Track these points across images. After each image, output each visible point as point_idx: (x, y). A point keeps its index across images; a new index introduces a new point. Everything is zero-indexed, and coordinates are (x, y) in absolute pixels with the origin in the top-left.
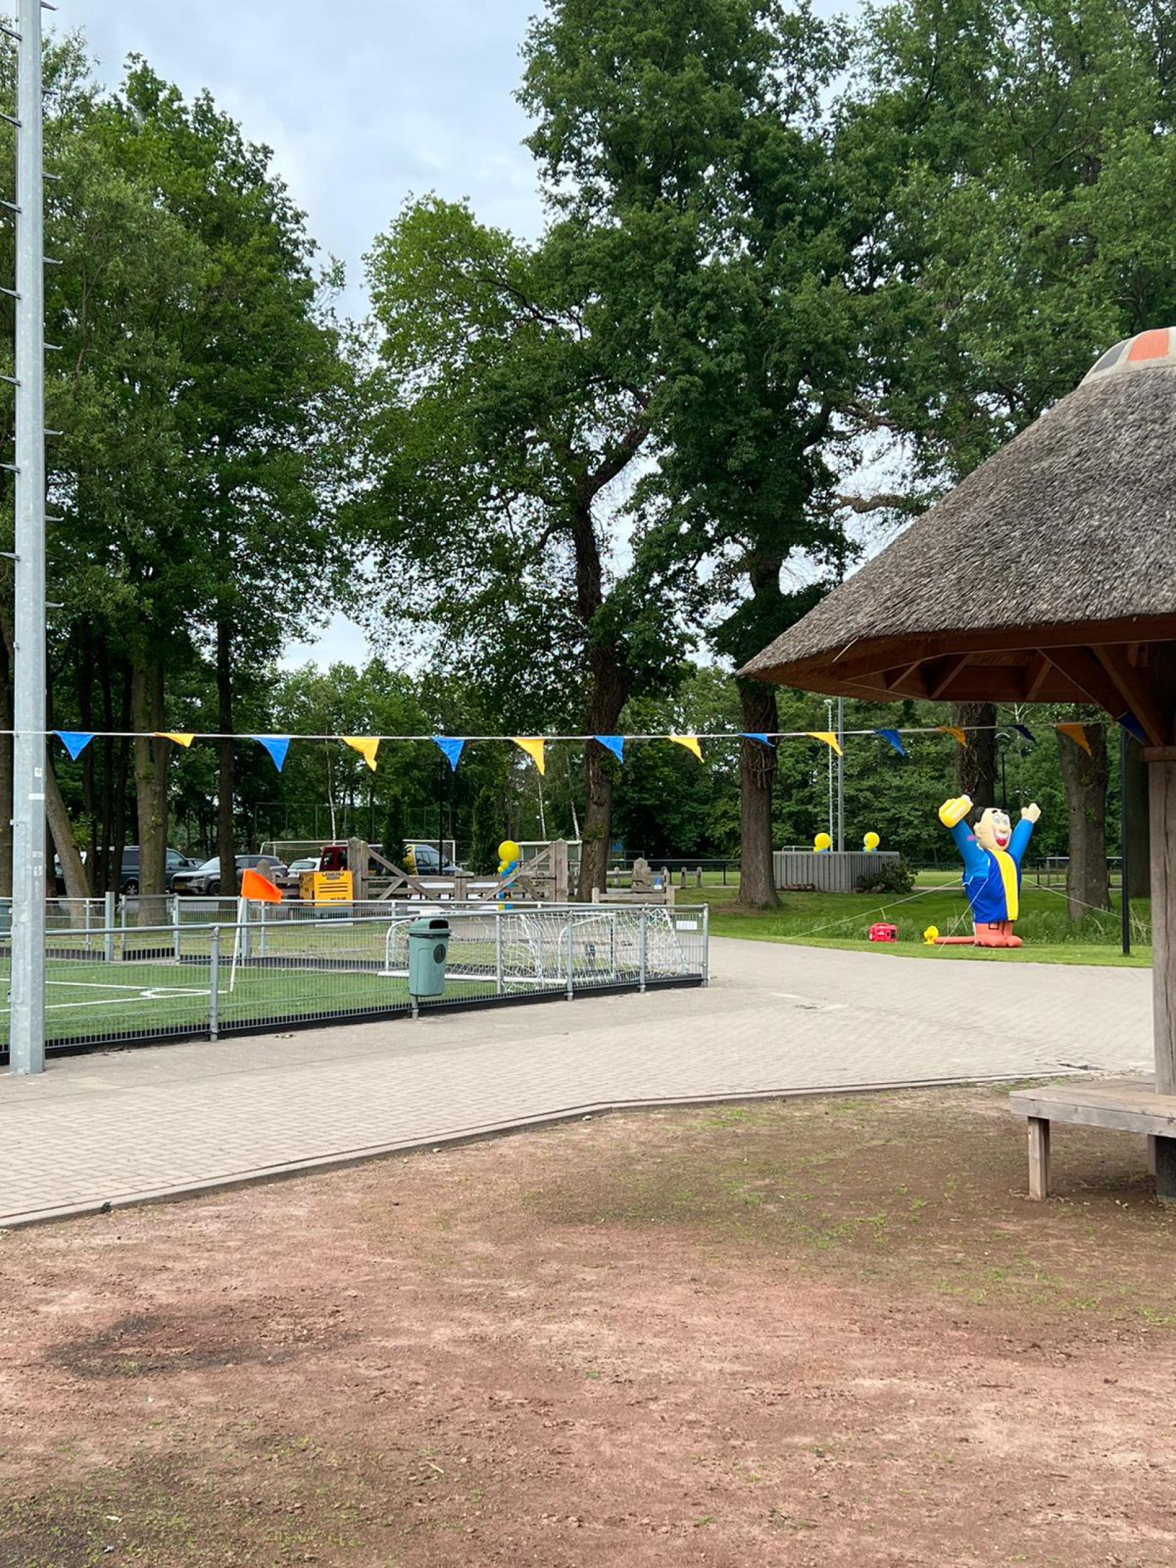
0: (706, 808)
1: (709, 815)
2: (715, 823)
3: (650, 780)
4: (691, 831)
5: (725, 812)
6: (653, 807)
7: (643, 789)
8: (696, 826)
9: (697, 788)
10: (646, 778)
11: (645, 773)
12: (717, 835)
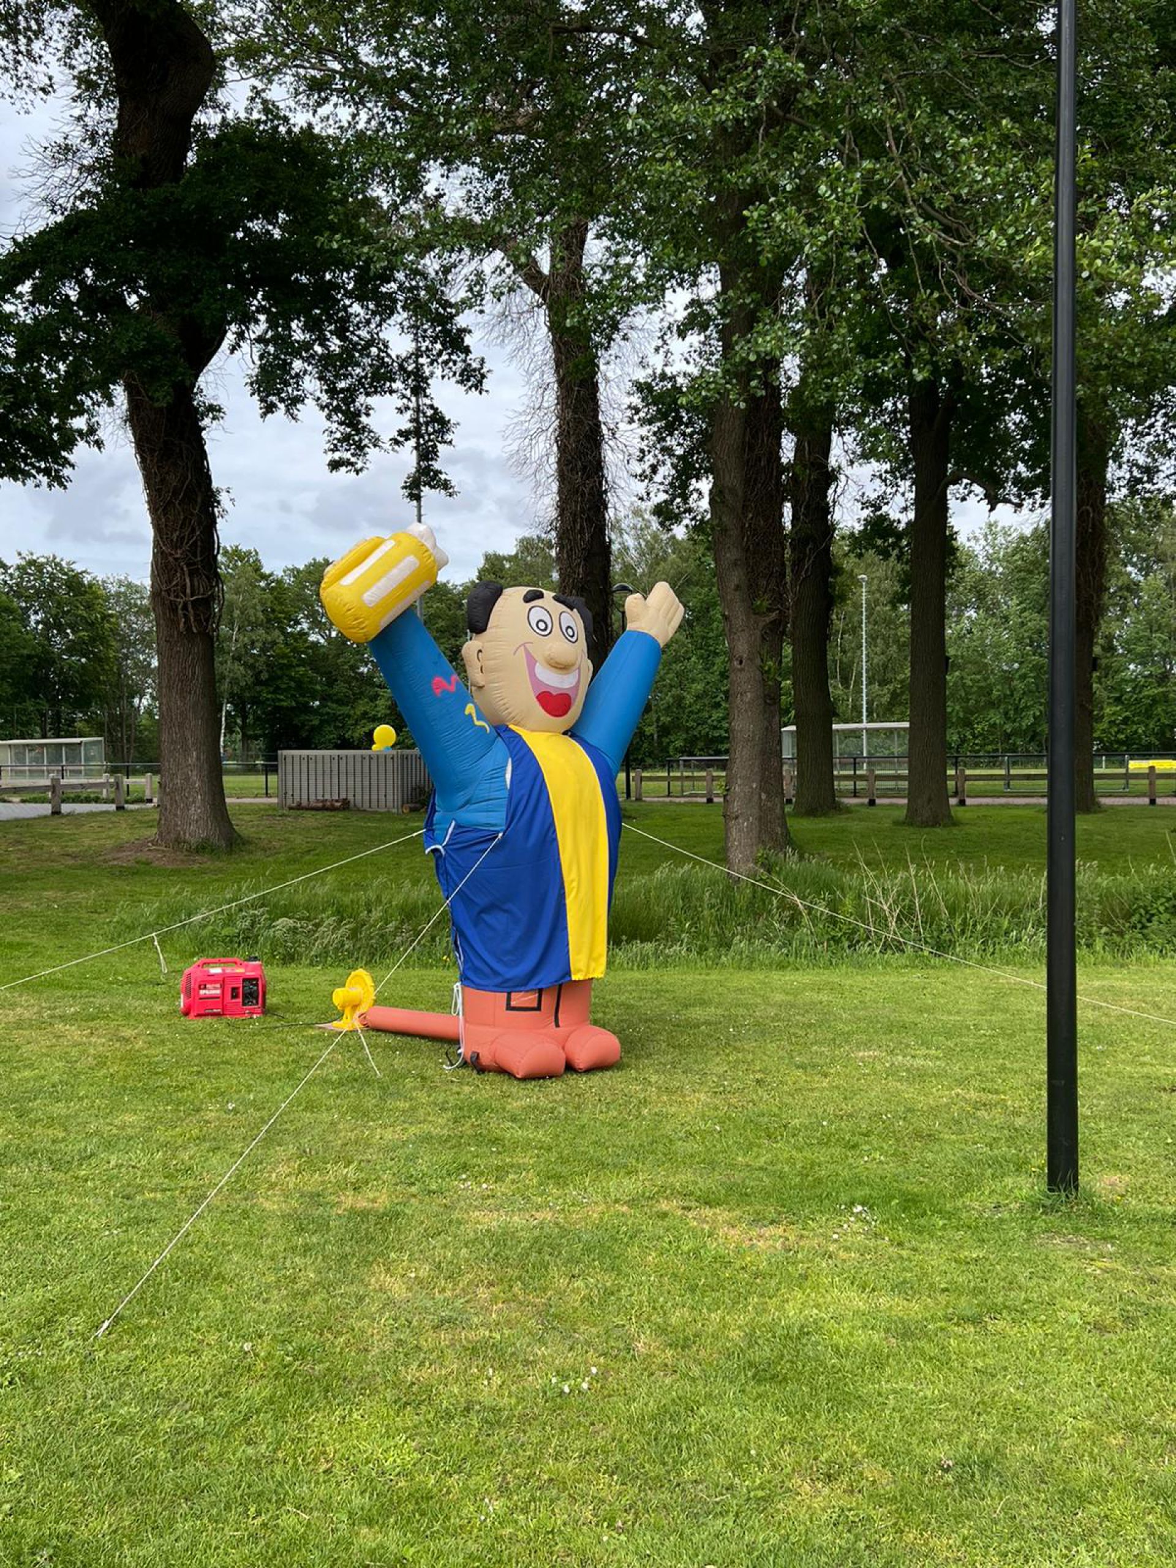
0: (345, 710)
1: (349, 716)
2: (356, 724)
3: (285, 680)
4: (331, 732)
5: (365, 713)
6: (292, 709)
7: (277, 690)
8: (336, 728)
9: (336, 689)
10: (280, 678)
11: (279, 673)
12: (356, 735)
